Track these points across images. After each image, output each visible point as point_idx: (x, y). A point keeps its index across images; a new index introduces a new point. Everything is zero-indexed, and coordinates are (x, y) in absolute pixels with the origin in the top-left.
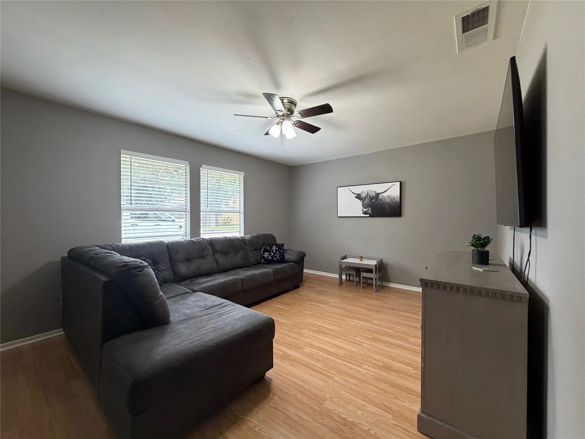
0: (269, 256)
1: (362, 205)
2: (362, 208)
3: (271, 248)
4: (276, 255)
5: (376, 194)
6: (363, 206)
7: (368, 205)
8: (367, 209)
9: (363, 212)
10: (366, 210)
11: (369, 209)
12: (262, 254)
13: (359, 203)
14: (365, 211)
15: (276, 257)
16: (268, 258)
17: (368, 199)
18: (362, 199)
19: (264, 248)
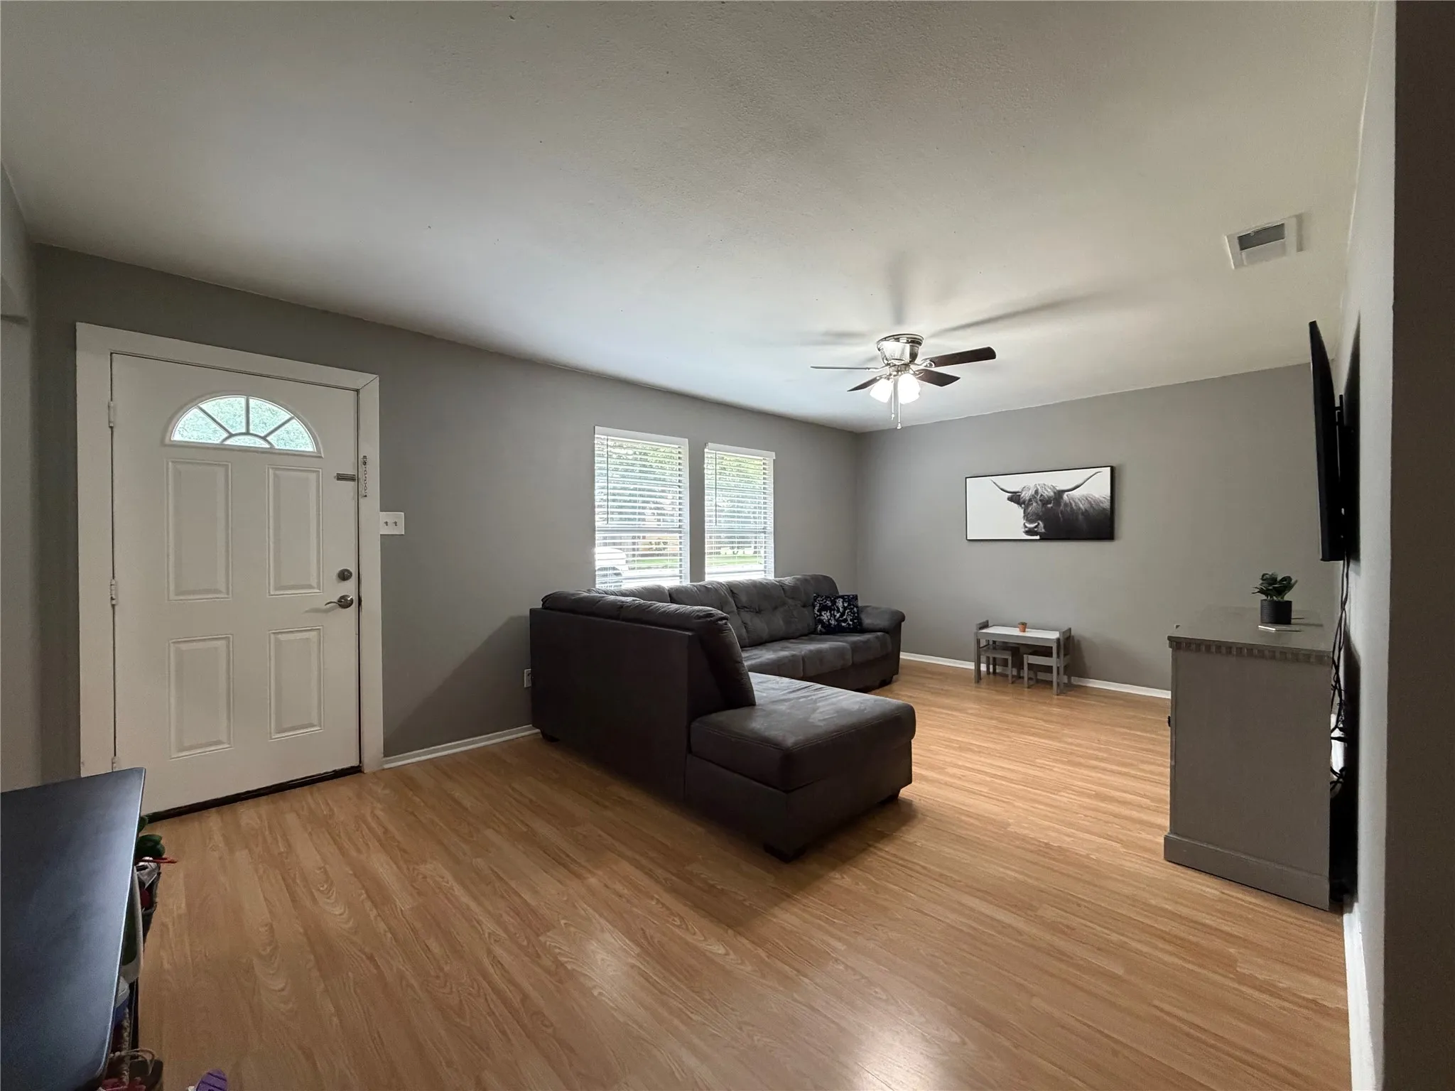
0: (832, 618)
2: (1023, 521)
3: (834, 603)
4: (845, 617)
5: (1055, 493)
6: (1027, 517)
7: (1037, 515)
8: (1036, 524)
9: (1027, 529)
10: (1032, 525)
11: (1039, 524)
12: (818, 616)
14: (1030, 529)
15: (845, 621)
16: (829, 622)
17: (1037, 502)
18: (1024, 503)
19: (820, 604)
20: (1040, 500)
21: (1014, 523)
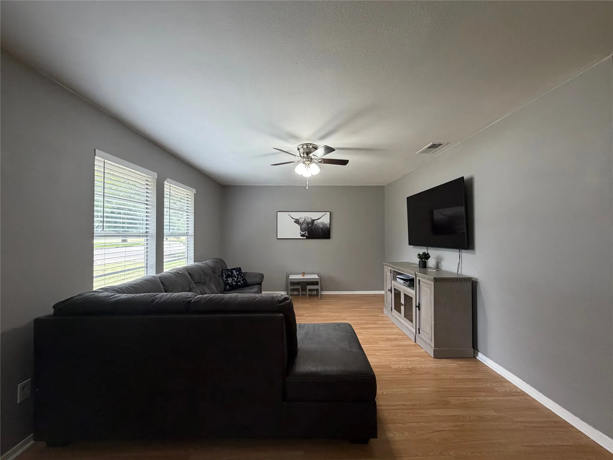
0: (233, 281)
1: (300, 229)
2: (300, 231)
3: (232, 273)
4: (239, 280)
5: (311, 220)
6: (301, 229)
7: (305, 229)
8: (305, 232)
9: (301, 234)
10: (303, 233)
11: (306, 232)
12: (226, 281)
13: (298, 227)
16: (232, 283)
18: (300, 224)
19: (226, 274)
20: (306, 223)
21: (296, 232)
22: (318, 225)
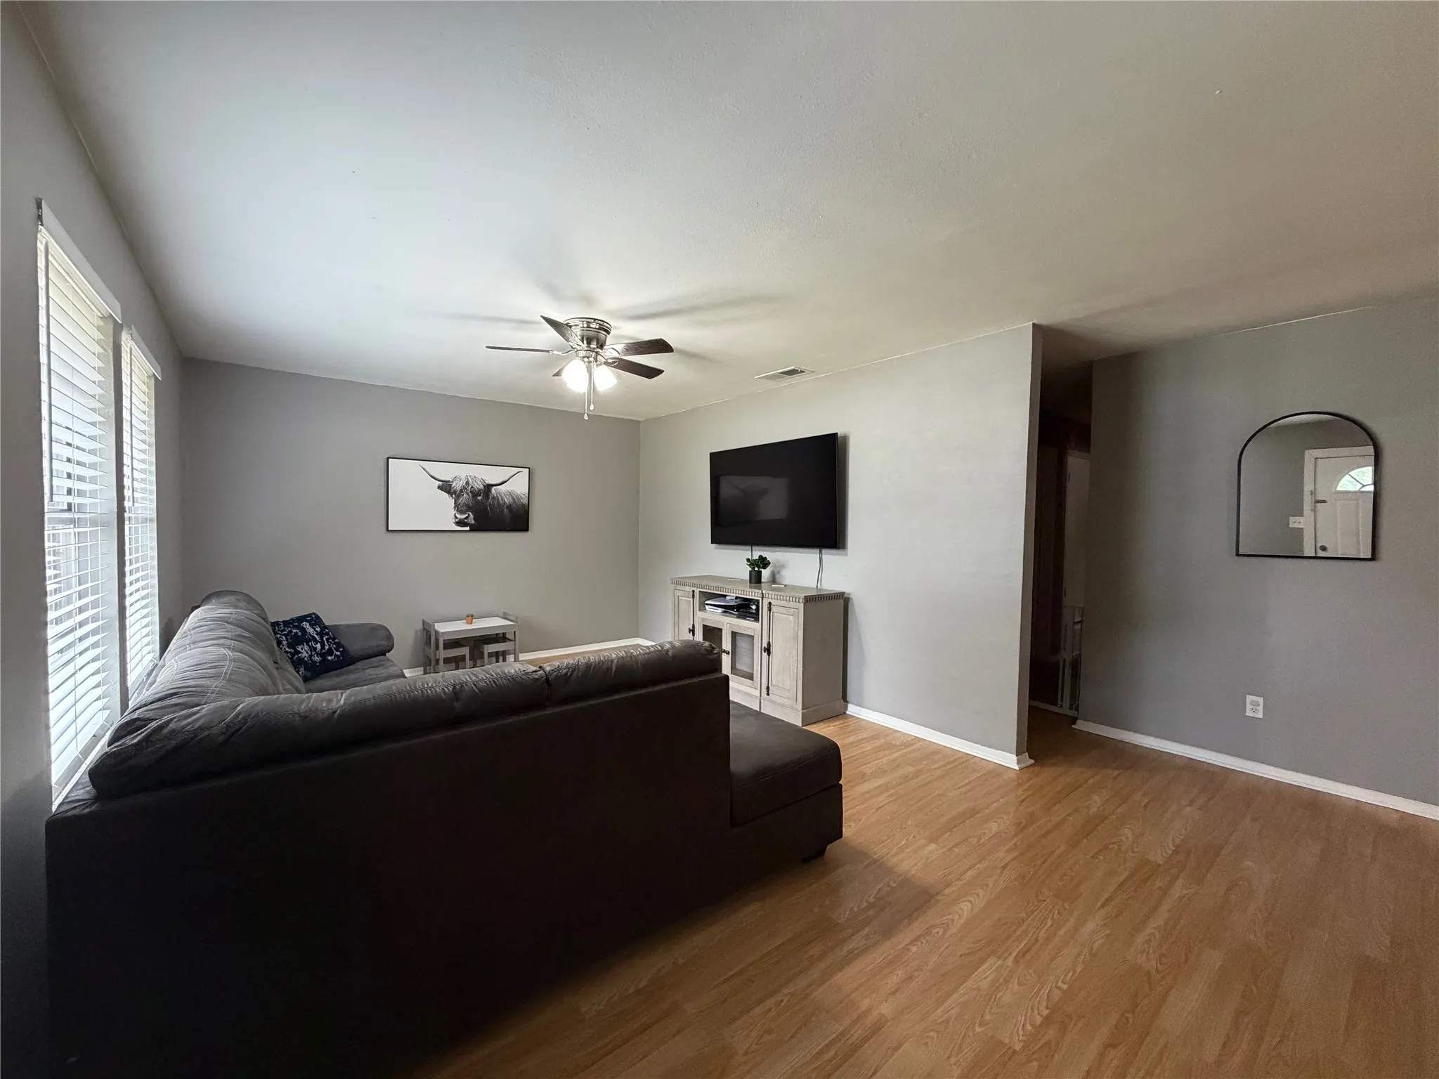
0: (313, 653)
1: (453, 505)
2: (454, 512)
4: (327, 647)
5: (484, 486)
6: (457, 506)
7: (468, 506)
8: (467, 515)
9: (457, 520)
10: (463, 516)
11: (469, 515)
13: (449, 501)
14: (460, 519)
16: (311, 660)
17: (468, 494)
18: (455, 492)
19: (286, 635)
20: (471, 492)
21: (444, 513)
22: (500, 498)
